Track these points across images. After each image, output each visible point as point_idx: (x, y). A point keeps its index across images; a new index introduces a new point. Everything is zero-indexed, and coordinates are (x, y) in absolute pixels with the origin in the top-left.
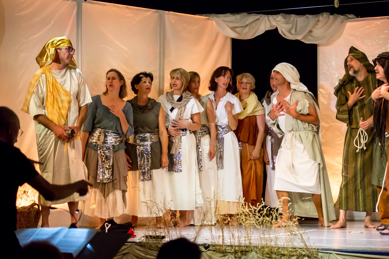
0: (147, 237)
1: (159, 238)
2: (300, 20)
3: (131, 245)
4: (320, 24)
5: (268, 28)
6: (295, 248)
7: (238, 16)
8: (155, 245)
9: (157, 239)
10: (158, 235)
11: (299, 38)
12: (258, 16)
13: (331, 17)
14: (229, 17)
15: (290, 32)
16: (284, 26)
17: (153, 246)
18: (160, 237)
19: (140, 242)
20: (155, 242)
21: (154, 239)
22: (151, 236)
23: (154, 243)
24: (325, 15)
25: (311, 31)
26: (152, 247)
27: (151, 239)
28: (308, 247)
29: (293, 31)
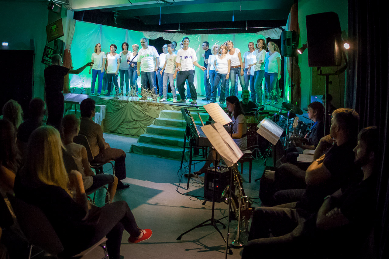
0: (114, 98)
2: (170, 34)
3: (109, 100)
4: (175, 36)
5: (160, 36)
7: (151, 32)
11: (169, 40)
12: (157, 33)
13: (179, 34)
14: (148, 32)
15: (166, 38)
16: (165, 36)
24: (177, 33)
25: (173, 38)
29: (167, 38)
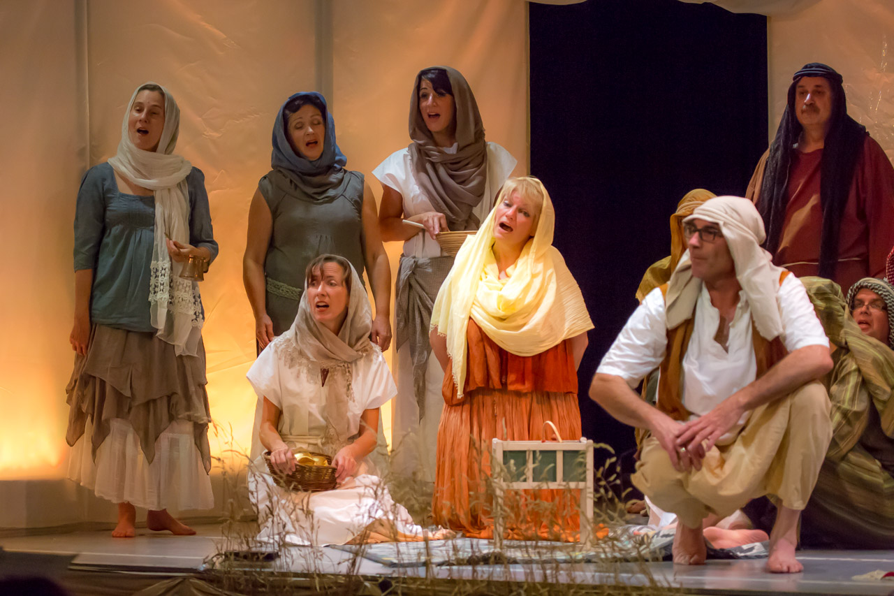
1: (258, 558)
3: (185, 578)
6: (624, 588)
8: (248, 577)
9: (252, 560)
10: (254, 550)
17: (242, 580)
18: (261, 557)
19: (206, 571)
20: (247, 569)
21: (246, 562)
22: (237, 554)
23: (245, 573)
26: (240, 585)
27: (235, 560)
28: (659, 584)
